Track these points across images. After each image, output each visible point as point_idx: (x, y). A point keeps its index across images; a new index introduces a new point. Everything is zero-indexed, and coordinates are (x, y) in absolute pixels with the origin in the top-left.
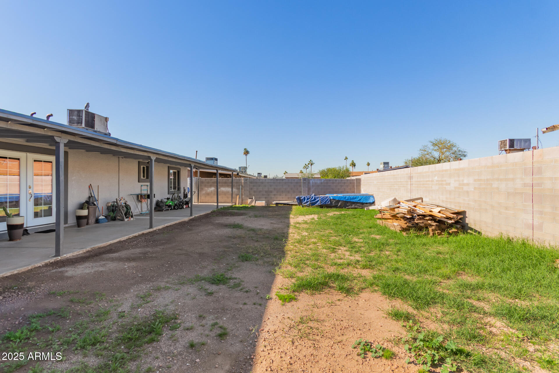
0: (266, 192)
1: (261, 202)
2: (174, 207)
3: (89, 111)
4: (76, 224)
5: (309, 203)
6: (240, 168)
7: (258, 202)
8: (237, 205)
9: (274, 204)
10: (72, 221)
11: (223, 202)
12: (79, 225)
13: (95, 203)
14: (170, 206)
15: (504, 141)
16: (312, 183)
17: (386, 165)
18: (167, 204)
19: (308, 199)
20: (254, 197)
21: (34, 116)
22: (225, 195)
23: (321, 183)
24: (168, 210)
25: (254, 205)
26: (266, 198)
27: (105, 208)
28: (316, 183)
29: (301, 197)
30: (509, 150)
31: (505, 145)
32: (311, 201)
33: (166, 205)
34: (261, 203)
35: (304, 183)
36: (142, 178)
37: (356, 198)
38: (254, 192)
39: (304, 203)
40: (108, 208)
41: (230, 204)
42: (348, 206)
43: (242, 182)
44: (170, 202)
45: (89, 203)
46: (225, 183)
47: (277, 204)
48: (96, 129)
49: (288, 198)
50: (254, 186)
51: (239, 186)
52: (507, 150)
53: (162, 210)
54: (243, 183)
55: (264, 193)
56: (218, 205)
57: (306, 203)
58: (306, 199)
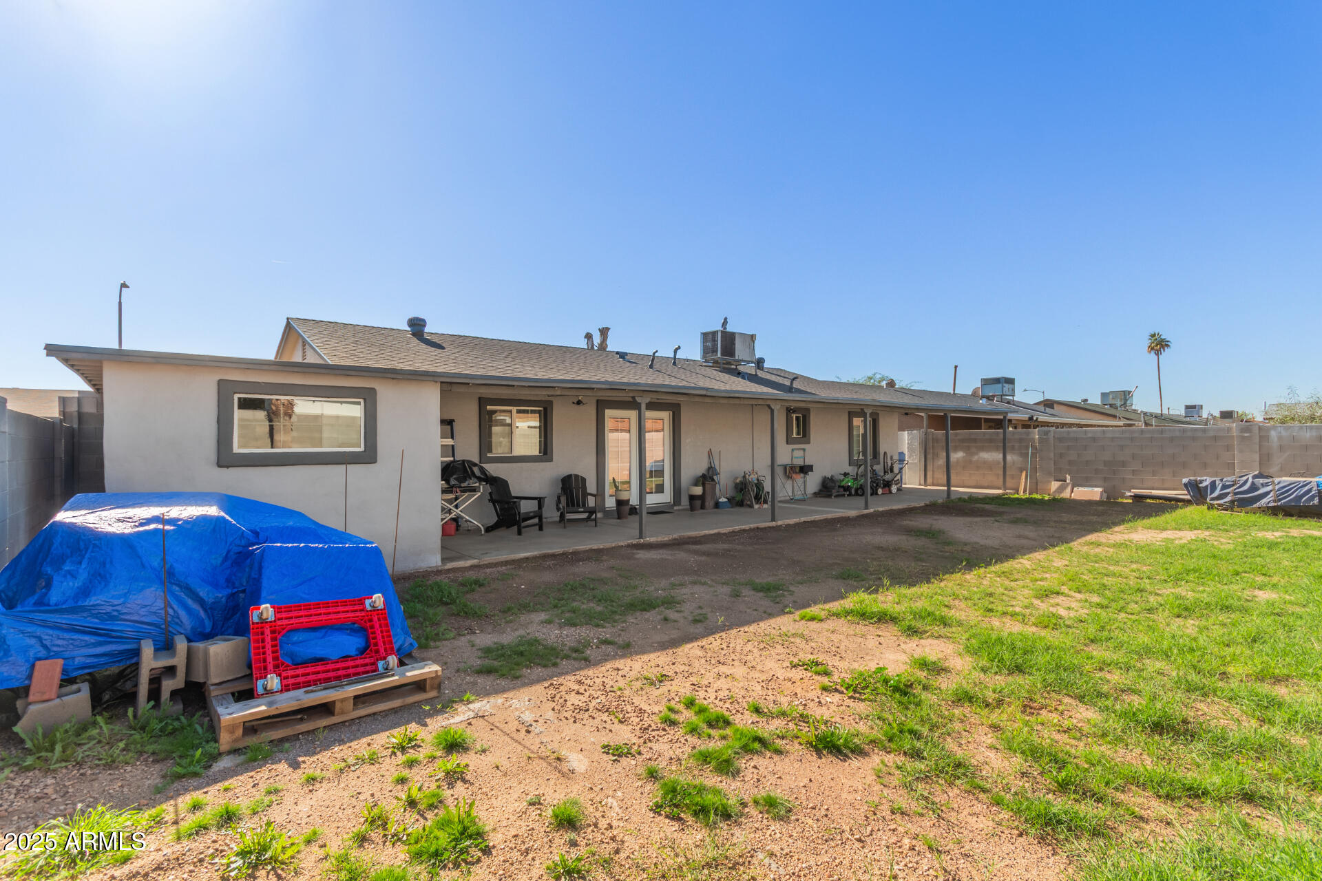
0: (1106, 463)
1: (1090, 489)
2: (856, 490)
3: (728, 330)
4: (688, 507)
5: (1229, 498)
6: (1104, 395)
7: (1080, 489)
8: (1022, 495)
9: (1127, 498)
10: (685, 501)
11: (986, 484)
12: (692, 508)
13: (715, 477)
14: (847, 489)
16: (1279, 438)
18: (843, 484)
19: (1224, 487)
20: (1068, 477)
21: (656, 354)
22: (990, 468)
24: (844, 495)
25: (1068, 496)
26: (1105, 479)
27: (731, 485)
29: (1201, 482)
32: (1236, 494)
33: (839, 487)
34: (1093, 493)
36: (795, 436)
38: (1070, 462)
39: (1213, 499)
40: (736, 486)
41: (1000, 491)
43: (1033, 439)
44: (848, 481)
45: (707, 479)
46: (991, 441)
47: (1137, 498)
48: (737, 358)
50: (1068, 448)
51: (1027, 448)
53: (829, 496)
54: (1037, 441)
55: (1101, 467)
56: (949, 491)
57: (1220, 497)
58: (1219, 488)
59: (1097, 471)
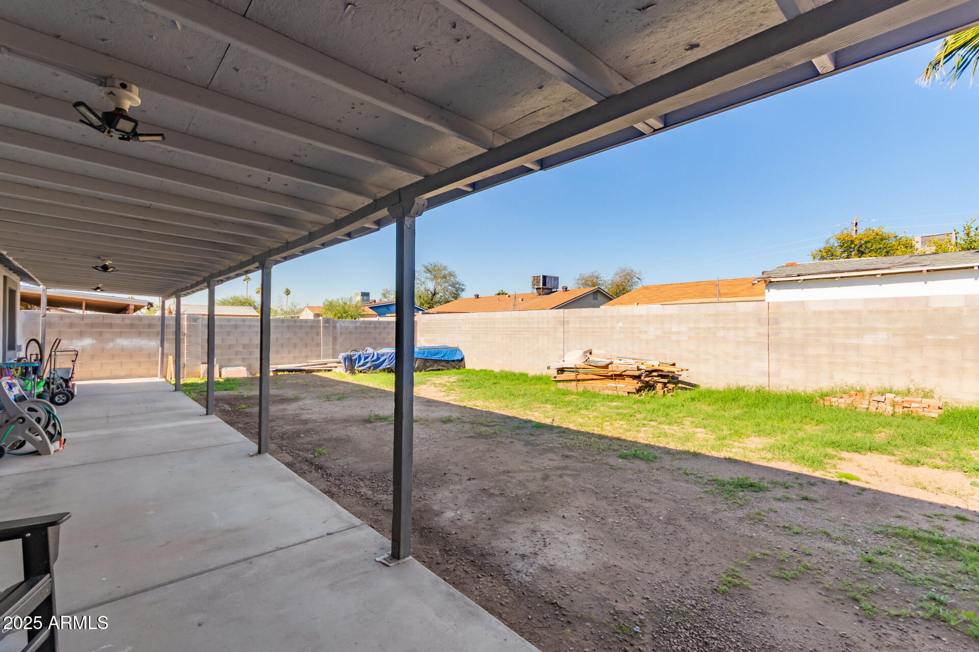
0: (244, 346)
1: (237, 368)
5: (368, 365)
7: (228, 369)
15: (537, 277)
16: (341, 327)
17: (365, 297)
19: (366, 358)
20: (217, 359)
22: (131, 357)
23: (356, 328)
25: (220, 376)
26: (243, 359)
28: (346, 328)
30: (543, 288)
31: (538, 282)
34: (240, 371)
35: (325, 327)
37: (438, 353)
38: (216, 346)
42: (428, 368)
43: (182, 325)
49: (295, 358)
52: (540, 288)
54: (185, 328)
55: (241, 349)
57: (363, 365)
58: (363, 359)
59: (237, 353)
